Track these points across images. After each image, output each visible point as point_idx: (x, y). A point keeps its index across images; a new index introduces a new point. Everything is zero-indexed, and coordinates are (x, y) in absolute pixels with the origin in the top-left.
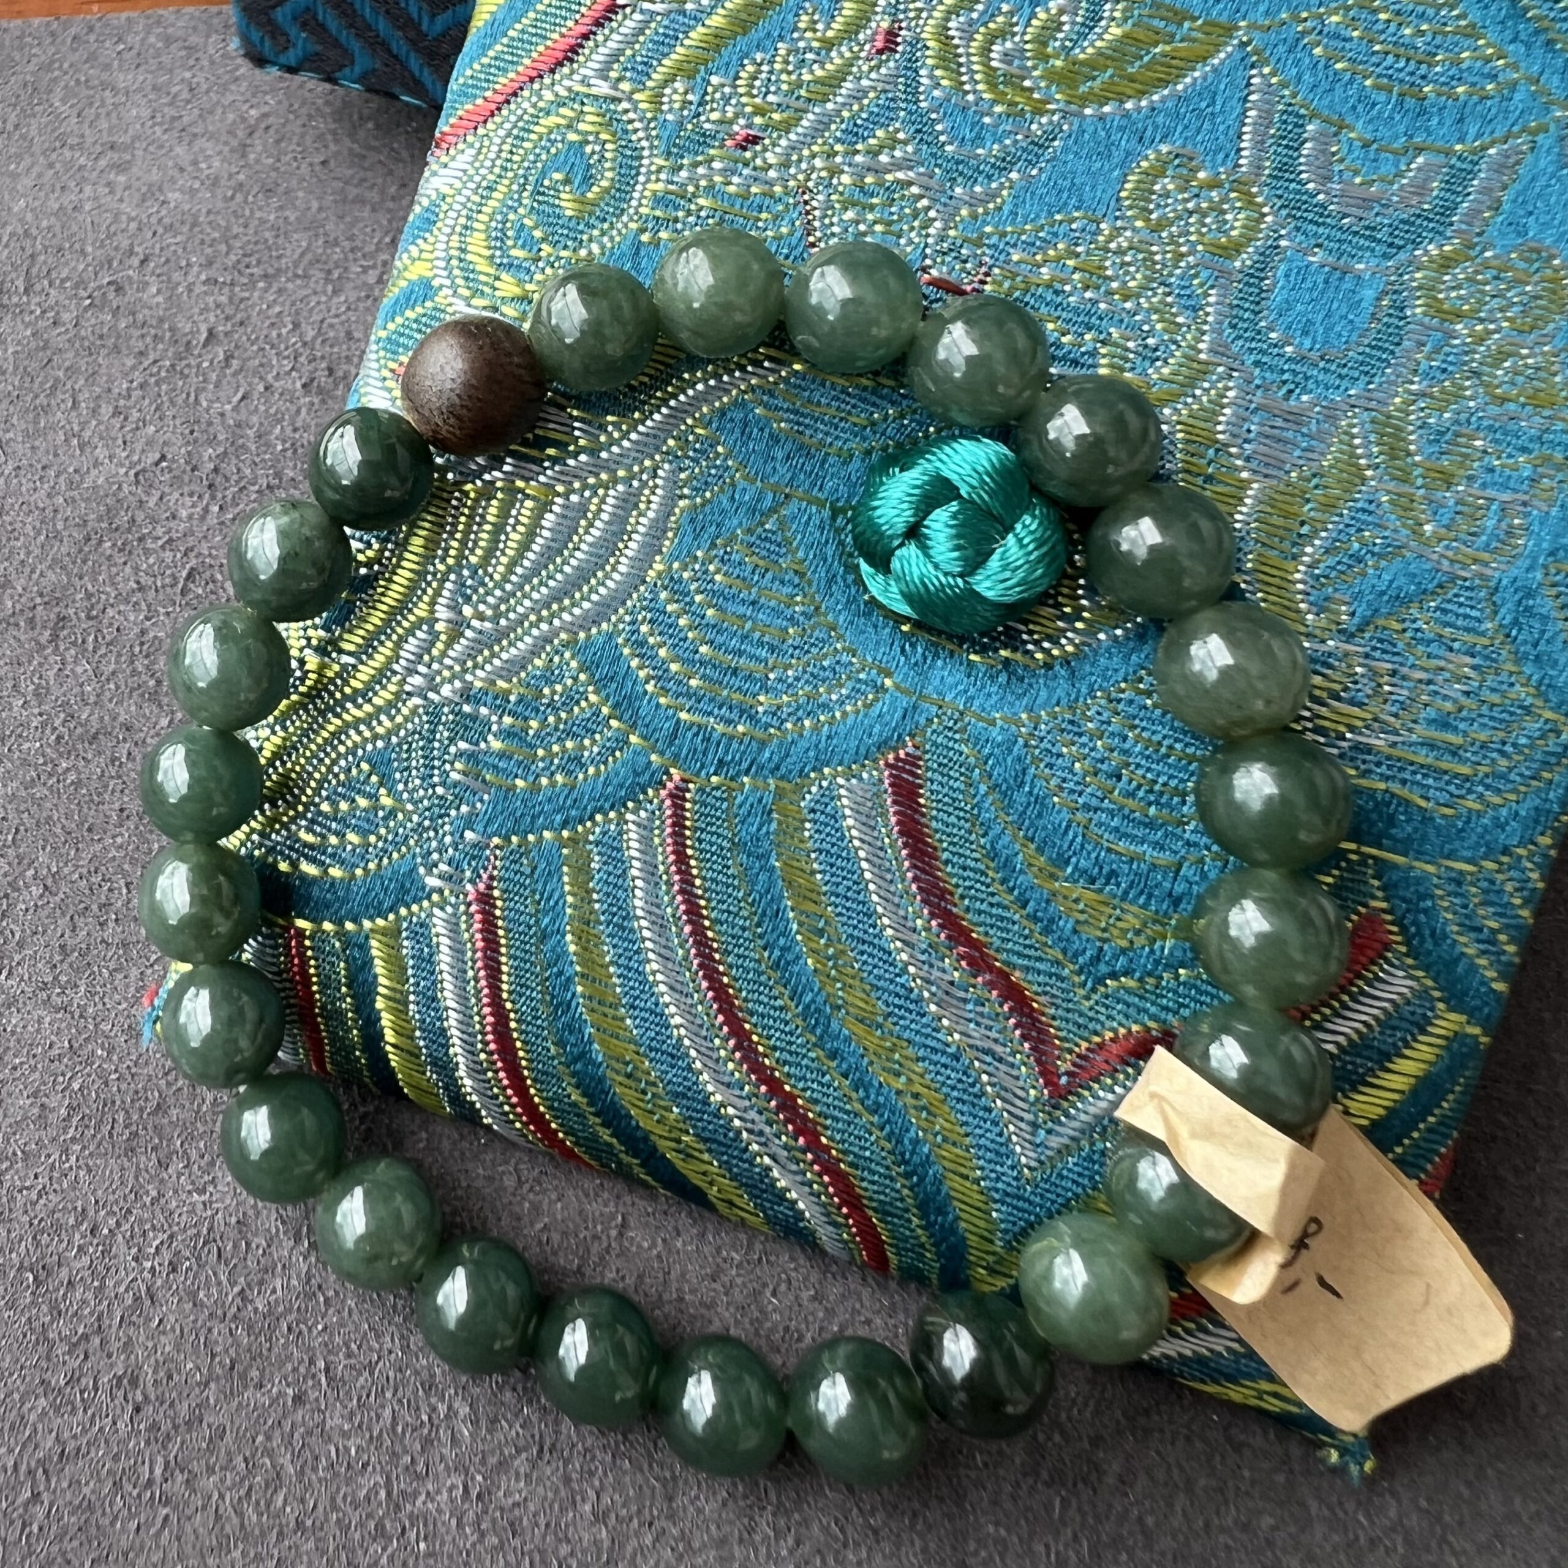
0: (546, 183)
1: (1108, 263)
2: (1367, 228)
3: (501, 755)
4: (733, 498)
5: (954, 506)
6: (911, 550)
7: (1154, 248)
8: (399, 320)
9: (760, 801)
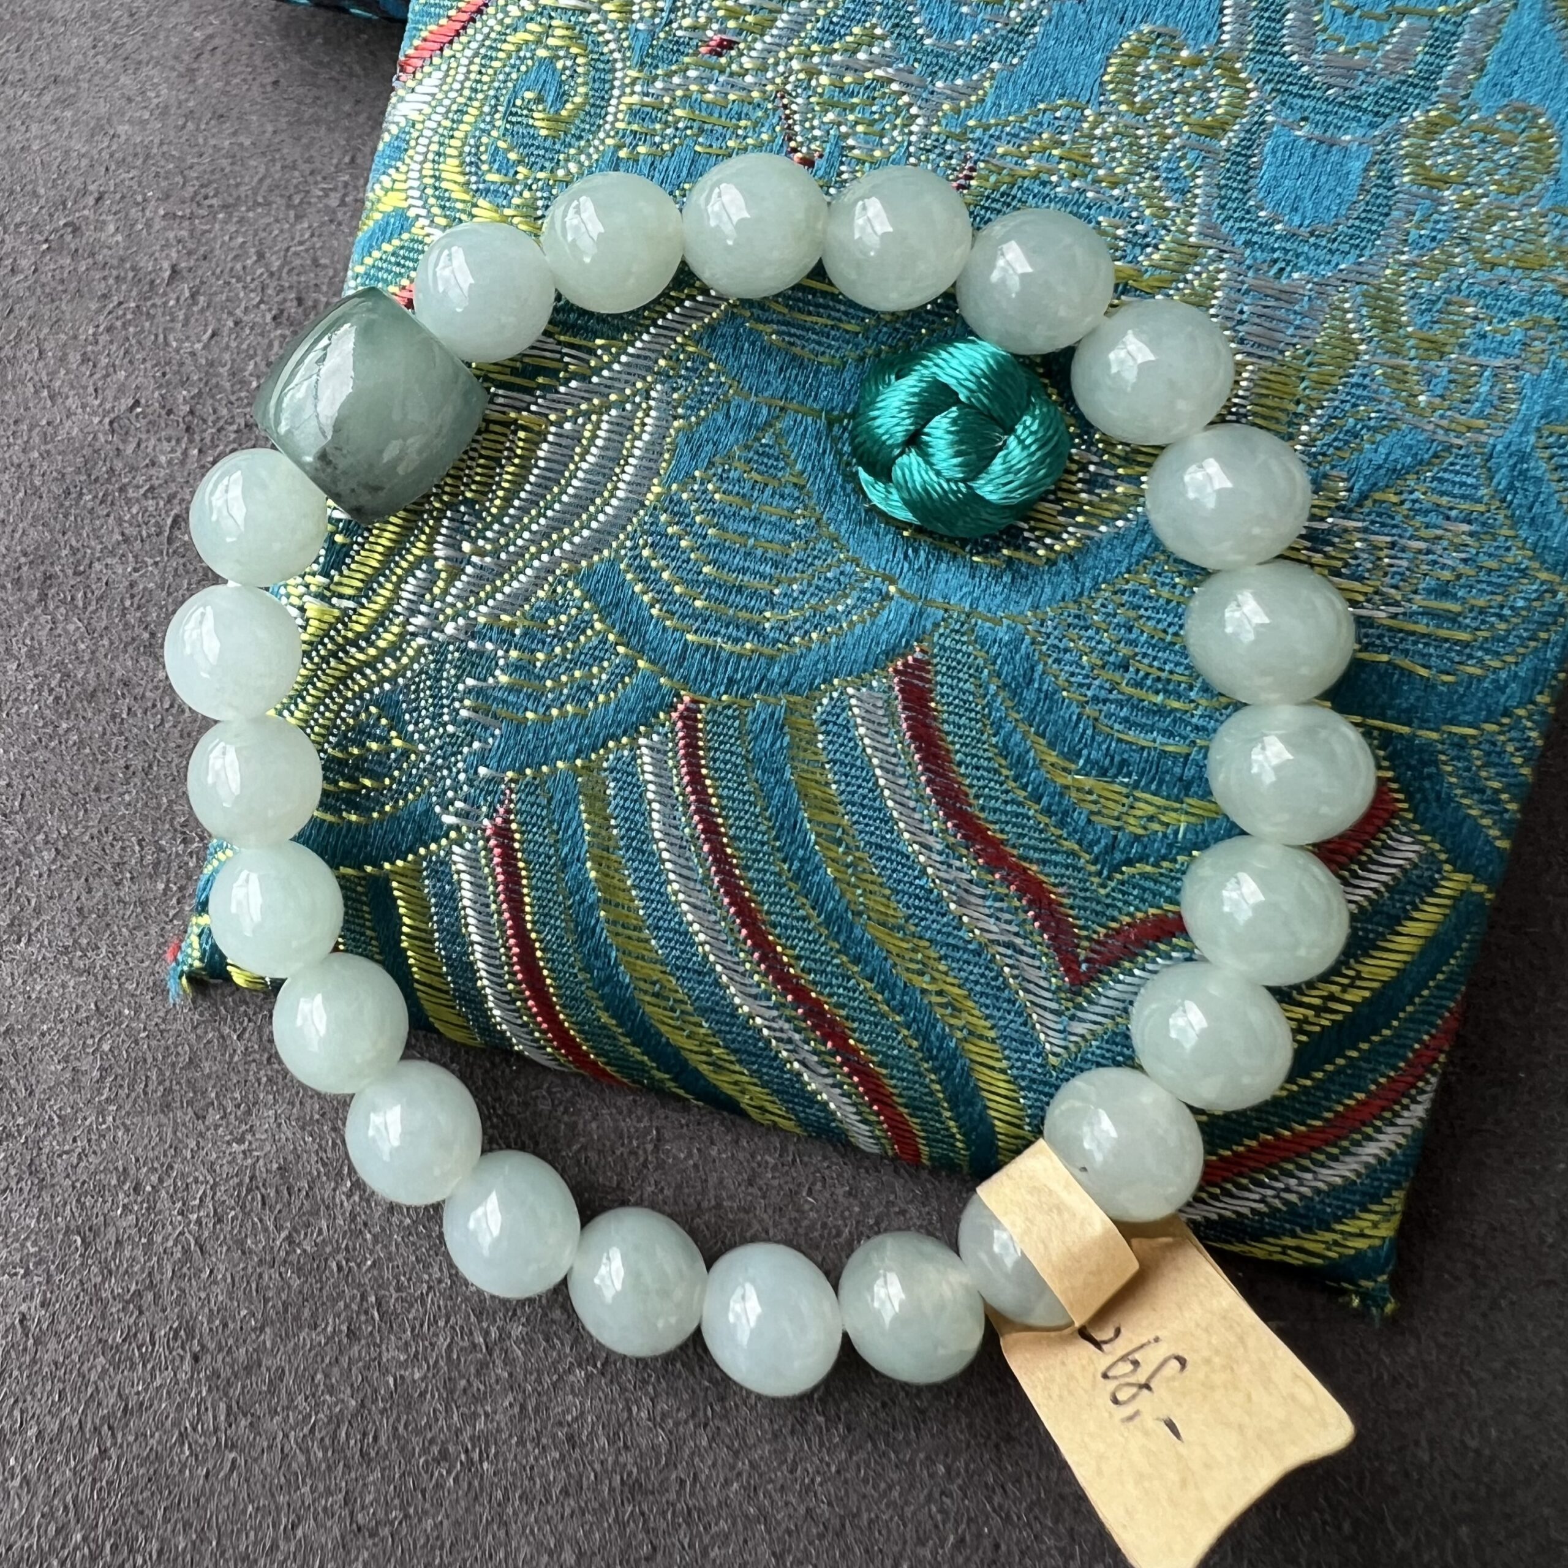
0: (518, 103)
1: (1093, 151)
2: (1353, 98)
3: (511, 689)
4: (728, 415)
5: (954, 412)
6: (912, 459)
7: (1140, 132)
8: (376, 254)
9: (772, 715)
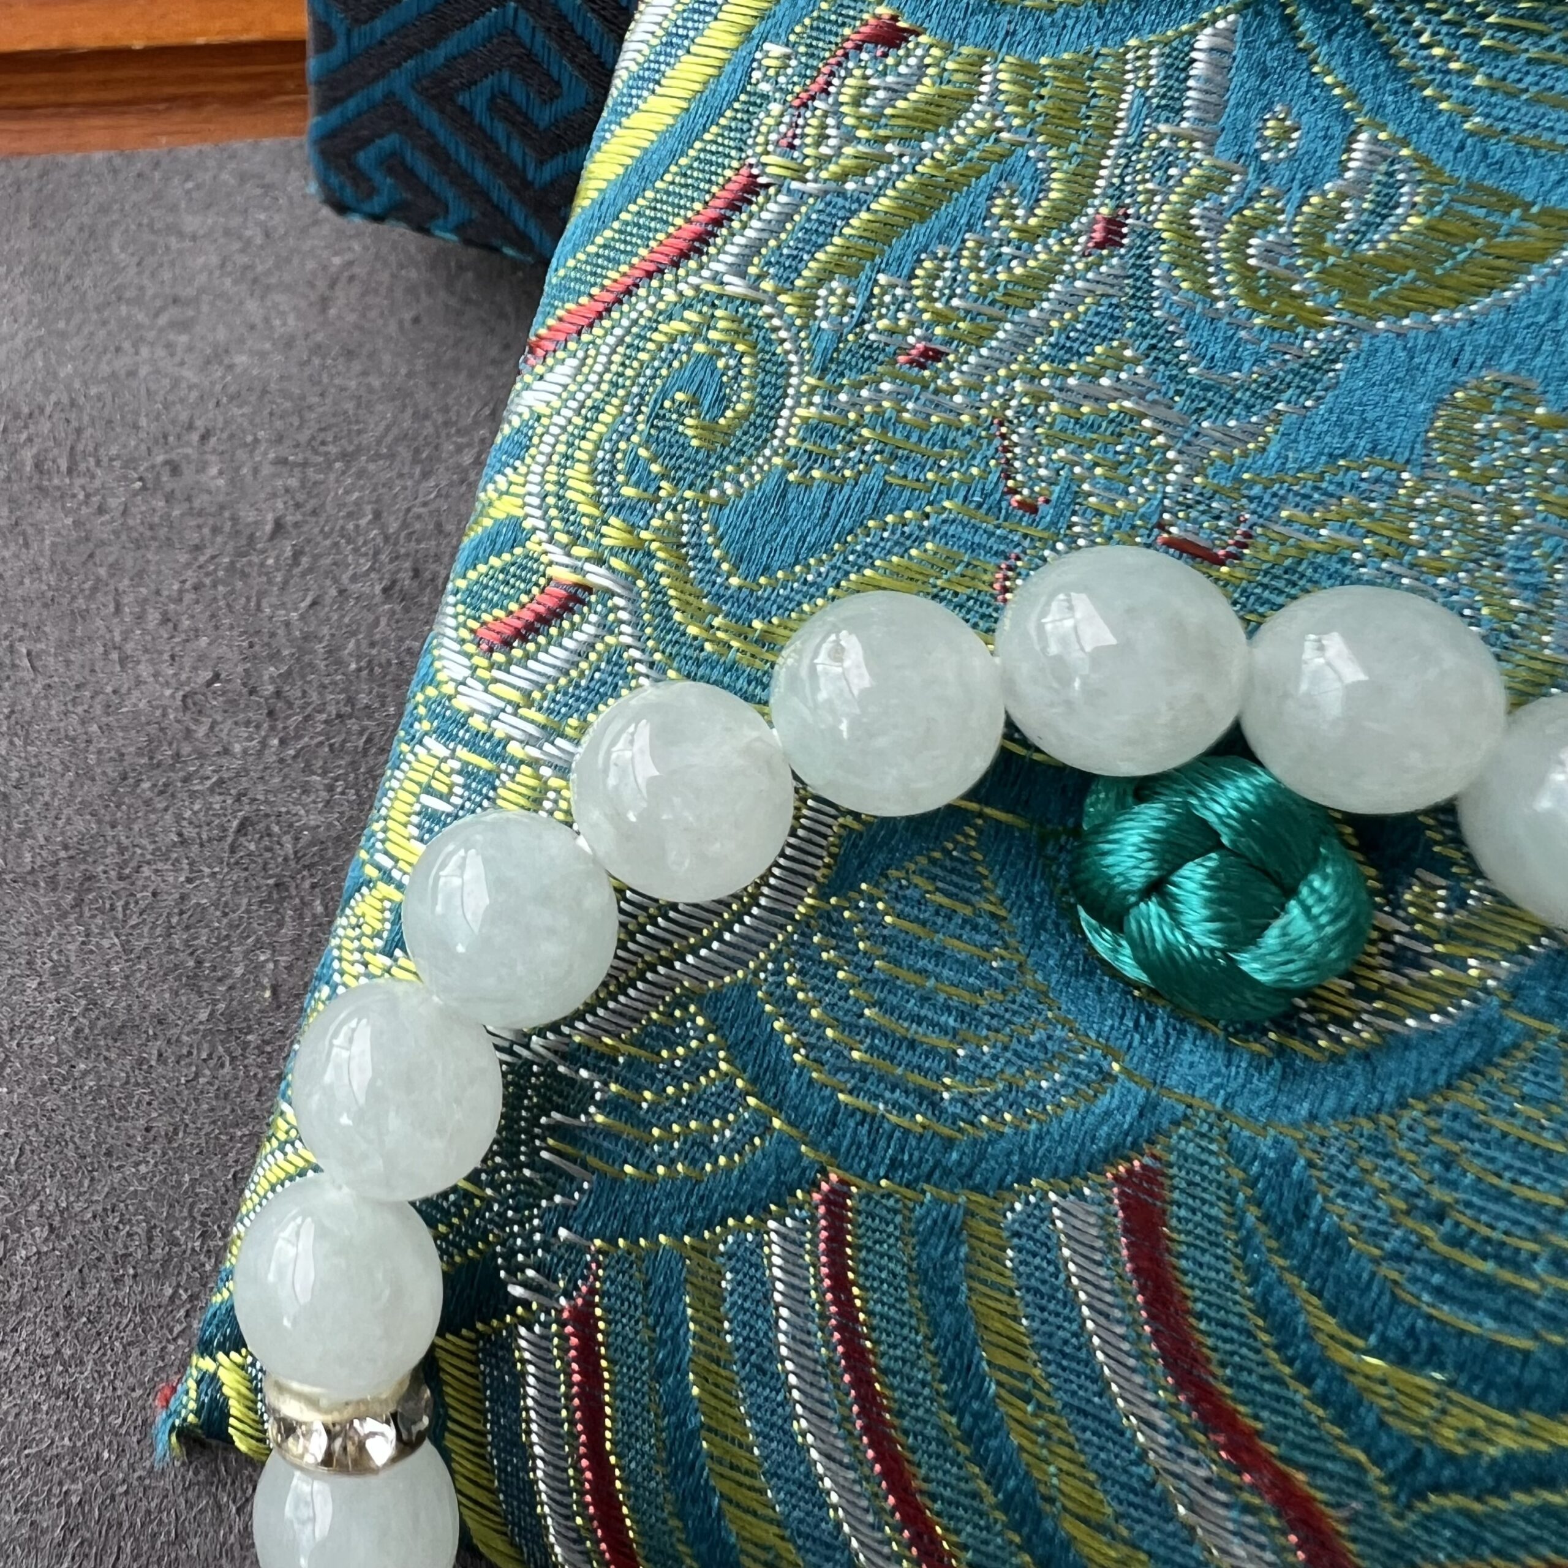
0: (667, 404)
1: (1412, 525)
3: (607, 1132)
5: (1213, 860)
6: (1153, 911)
7: (1477, 507)
8: (482, 568)
9: (946, 1216)
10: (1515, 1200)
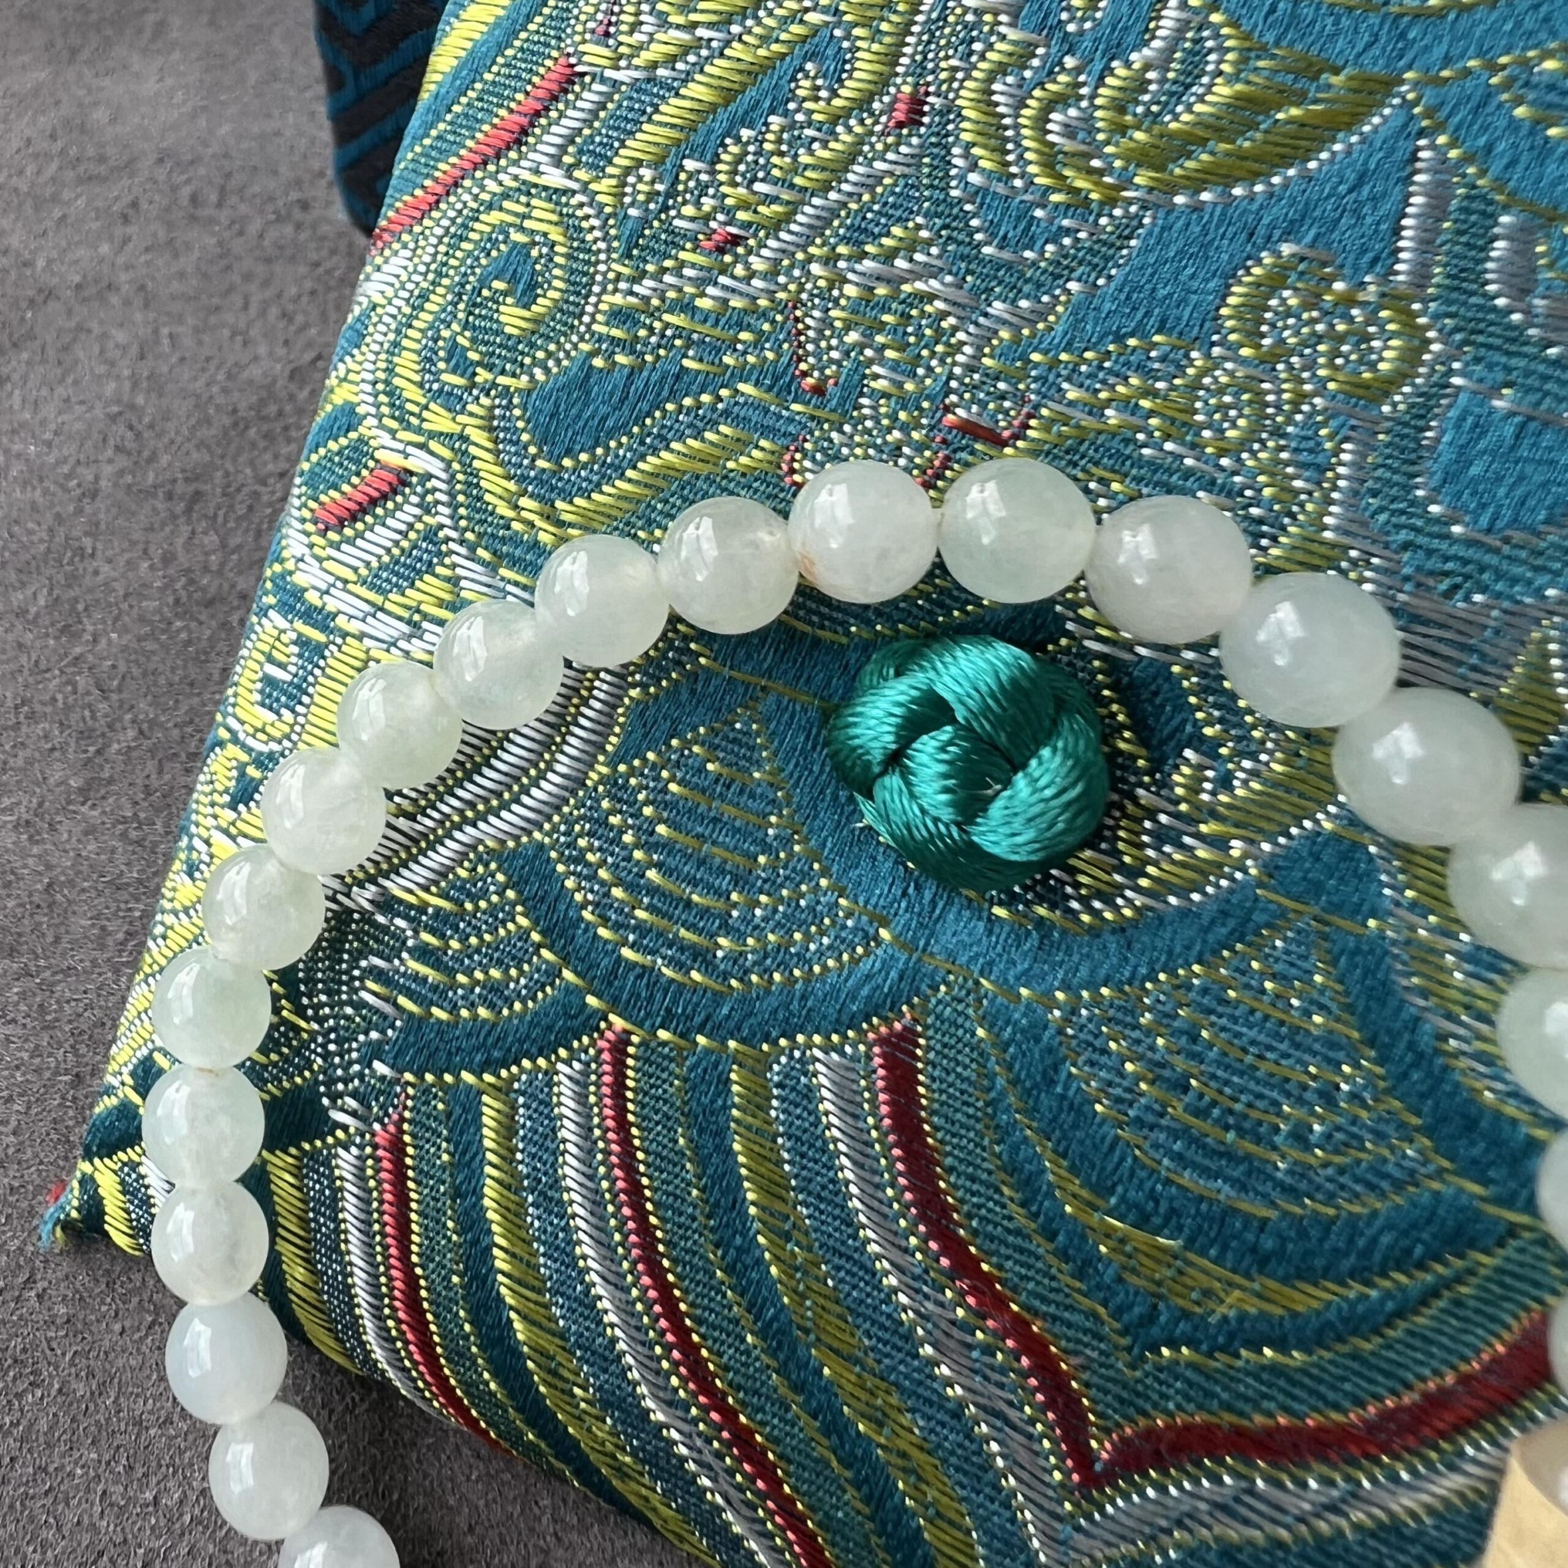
0: (484, 292)
5: (947, 733)
6: (893, 783)
7: (1266, 386)
8: (322, 451)
9: (715, 1066)
10: (1258, 1074)
